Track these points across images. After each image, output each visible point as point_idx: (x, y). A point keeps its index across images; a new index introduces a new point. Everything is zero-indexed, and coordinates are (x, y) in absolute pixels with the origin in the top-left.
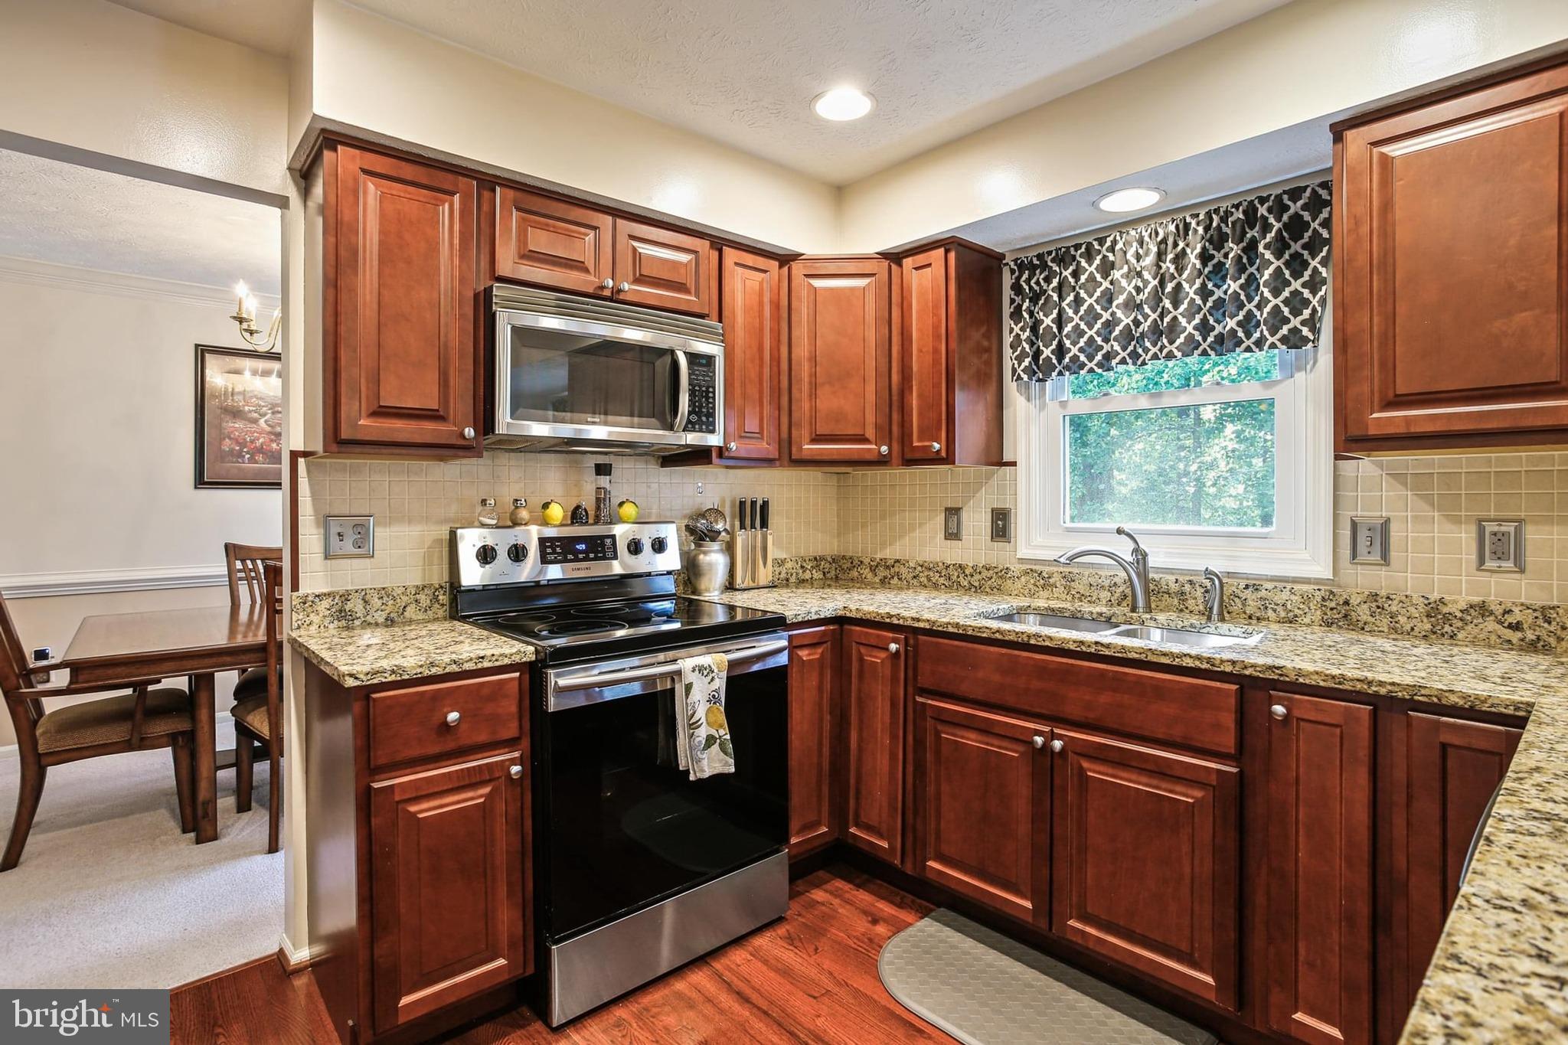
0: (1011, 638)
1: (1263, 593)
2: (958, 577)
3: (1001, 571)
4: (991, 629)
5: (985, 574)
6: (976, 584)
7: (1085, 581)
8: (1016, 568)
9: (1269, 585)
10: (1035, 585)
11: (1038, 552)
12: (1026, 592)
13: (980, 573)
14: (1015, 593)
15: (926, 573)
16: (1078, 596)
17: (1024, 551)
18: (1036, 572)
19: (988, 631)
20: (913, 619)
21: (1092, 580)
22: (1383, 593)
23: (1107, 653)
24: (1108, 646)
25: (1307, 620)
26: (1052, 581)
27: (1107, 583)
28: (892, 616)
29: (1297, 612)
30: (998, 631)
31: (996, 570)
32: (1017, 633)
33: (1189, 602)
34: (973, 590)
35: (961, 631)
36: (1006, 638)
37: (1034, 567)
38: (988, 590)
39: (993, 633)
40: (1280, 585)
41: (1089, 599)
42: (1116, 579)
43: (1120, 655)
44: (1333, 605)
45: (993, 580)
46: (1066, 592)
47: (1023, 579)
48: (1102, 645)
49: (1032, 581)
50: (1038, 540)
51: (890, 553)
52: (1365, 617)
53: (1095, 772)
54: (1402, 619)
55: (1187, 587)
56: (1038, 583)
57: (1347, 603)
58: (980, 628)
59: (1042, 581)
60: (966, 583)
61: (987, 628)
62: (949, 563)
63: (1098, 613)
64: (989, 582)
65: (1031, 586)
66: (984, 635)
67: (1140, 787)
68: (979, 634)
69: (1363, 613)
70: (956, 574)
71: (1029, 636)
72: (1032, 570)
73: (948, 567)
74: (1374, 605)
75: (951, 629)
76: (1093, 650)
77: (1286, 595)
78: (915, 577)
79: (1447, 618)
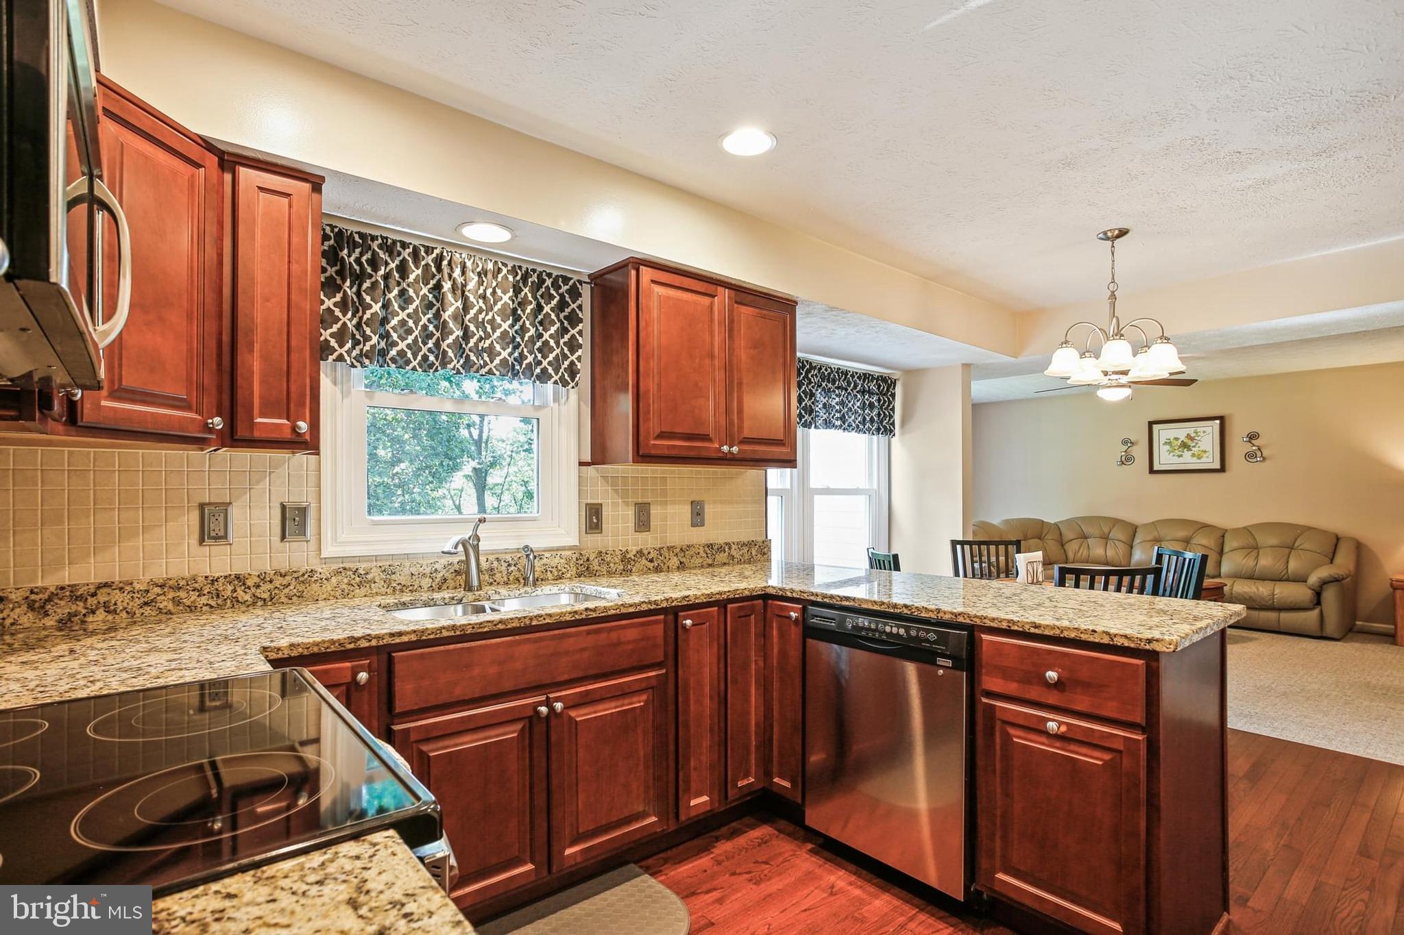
0: (514, 625)
1: (545, 561)
2: (234, 591)
3: (303, 575)
4: (493, 621)
5: (279, 581)
6: (266, 596)
7: (406, 571)
8: (323, 570)
9: (547, 555)
10: (349, 584)
11: (348, 548)
12: (338, 594)
13: (271, 581)
14: (324, 596)
15: (171, 595)
16: (399, 587)
17: (330, 549)
18: (350, 569)
19: (490, 624)
20: (392, 635)
21: (413, 570)
22: (604, 551)
23: (595, 615)
24: (594, 610)
25: (569, 575)
26: (369, 577)
27: (428, 571)
28: (358, 639)
29: (564, 570)
30: (500, 622)
31: (296, 575)
32: (520, 619)
33: (497, 576)
34: (260, 603)
35: (458, 633)
36: (509, 626)
37: (347, 565)
38: (283, 599)
39: (495, 625)
40: (554, 553)
41: (411, 588)
42: (437, 566)
43: (603, 614)
44: (581, 562)
45: (292, 587)
46: (386, 586)
47: (334, 580)
48: (591, 610)
49: (346, 581)
50: (343, 537)
51: (86, 573)
52: (596, 568)
53: (580, 715)
54: (612, 565)
55: (495, 564)
56: (353, 582)
57: (588, 560)
58: (481, 623)
59: (358, 579)
60: (247, 597)
61: (489, 622)
62: (217, 575)
63: (450, 598)
64: (287, 591)
65: (344, 586)
66: (486, 629)
67: (613, 711)
68: (480, 630)
69: (595, 565)
70: (230, 588)
71: (531, 619)
72: (345, 569)
73: (214, 581)
74: (600, 559)
75: (445, 634)
76: (584, 616)
77: (557, 560)
78: (146, 604)
79: (629, 560)
